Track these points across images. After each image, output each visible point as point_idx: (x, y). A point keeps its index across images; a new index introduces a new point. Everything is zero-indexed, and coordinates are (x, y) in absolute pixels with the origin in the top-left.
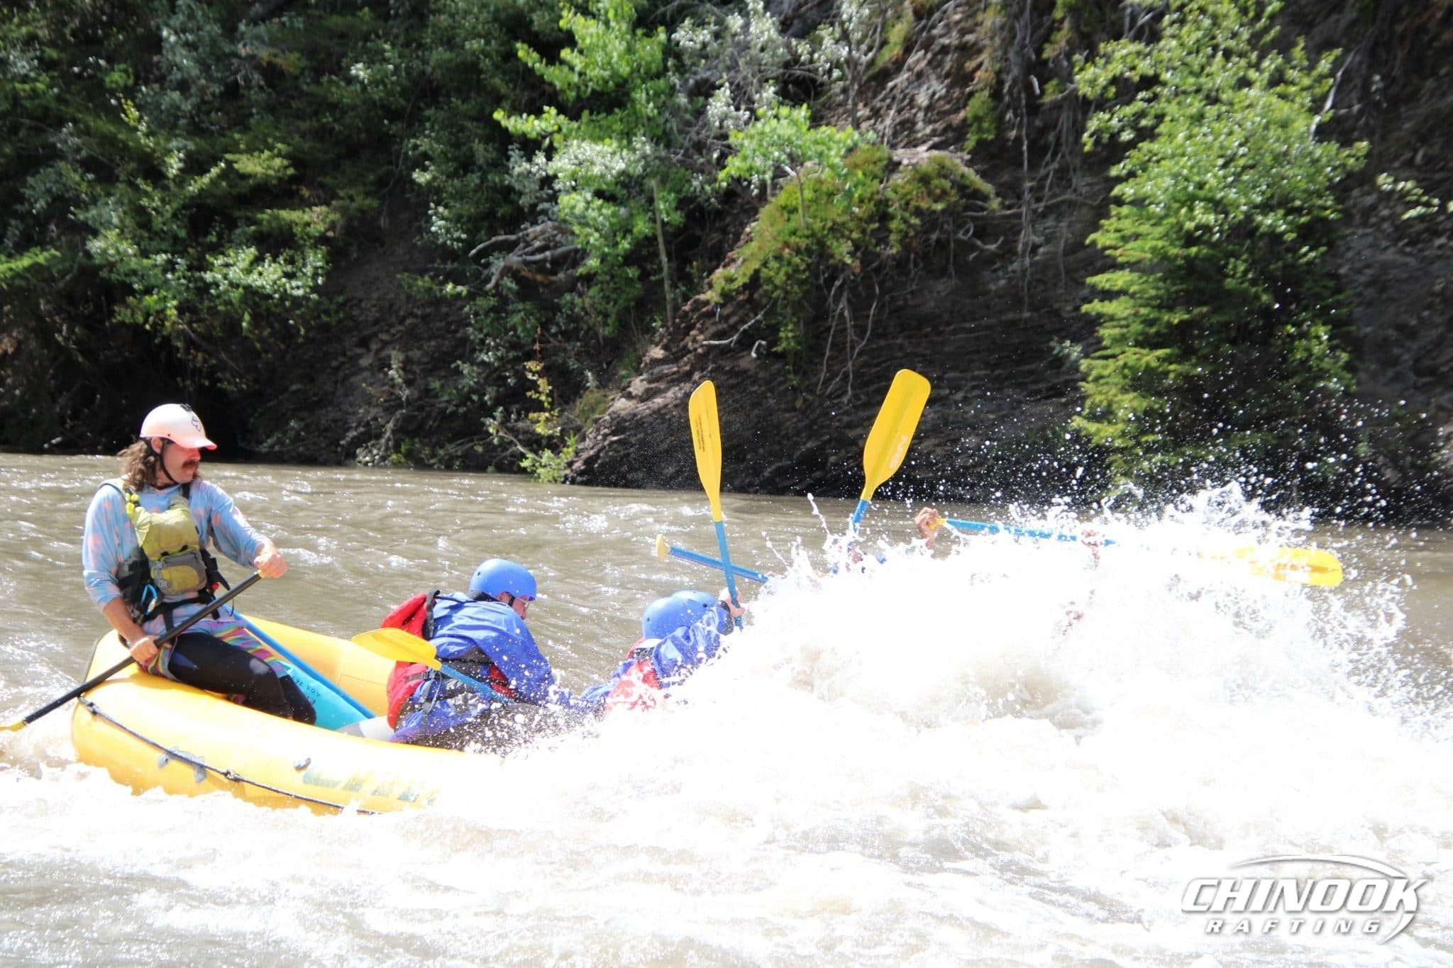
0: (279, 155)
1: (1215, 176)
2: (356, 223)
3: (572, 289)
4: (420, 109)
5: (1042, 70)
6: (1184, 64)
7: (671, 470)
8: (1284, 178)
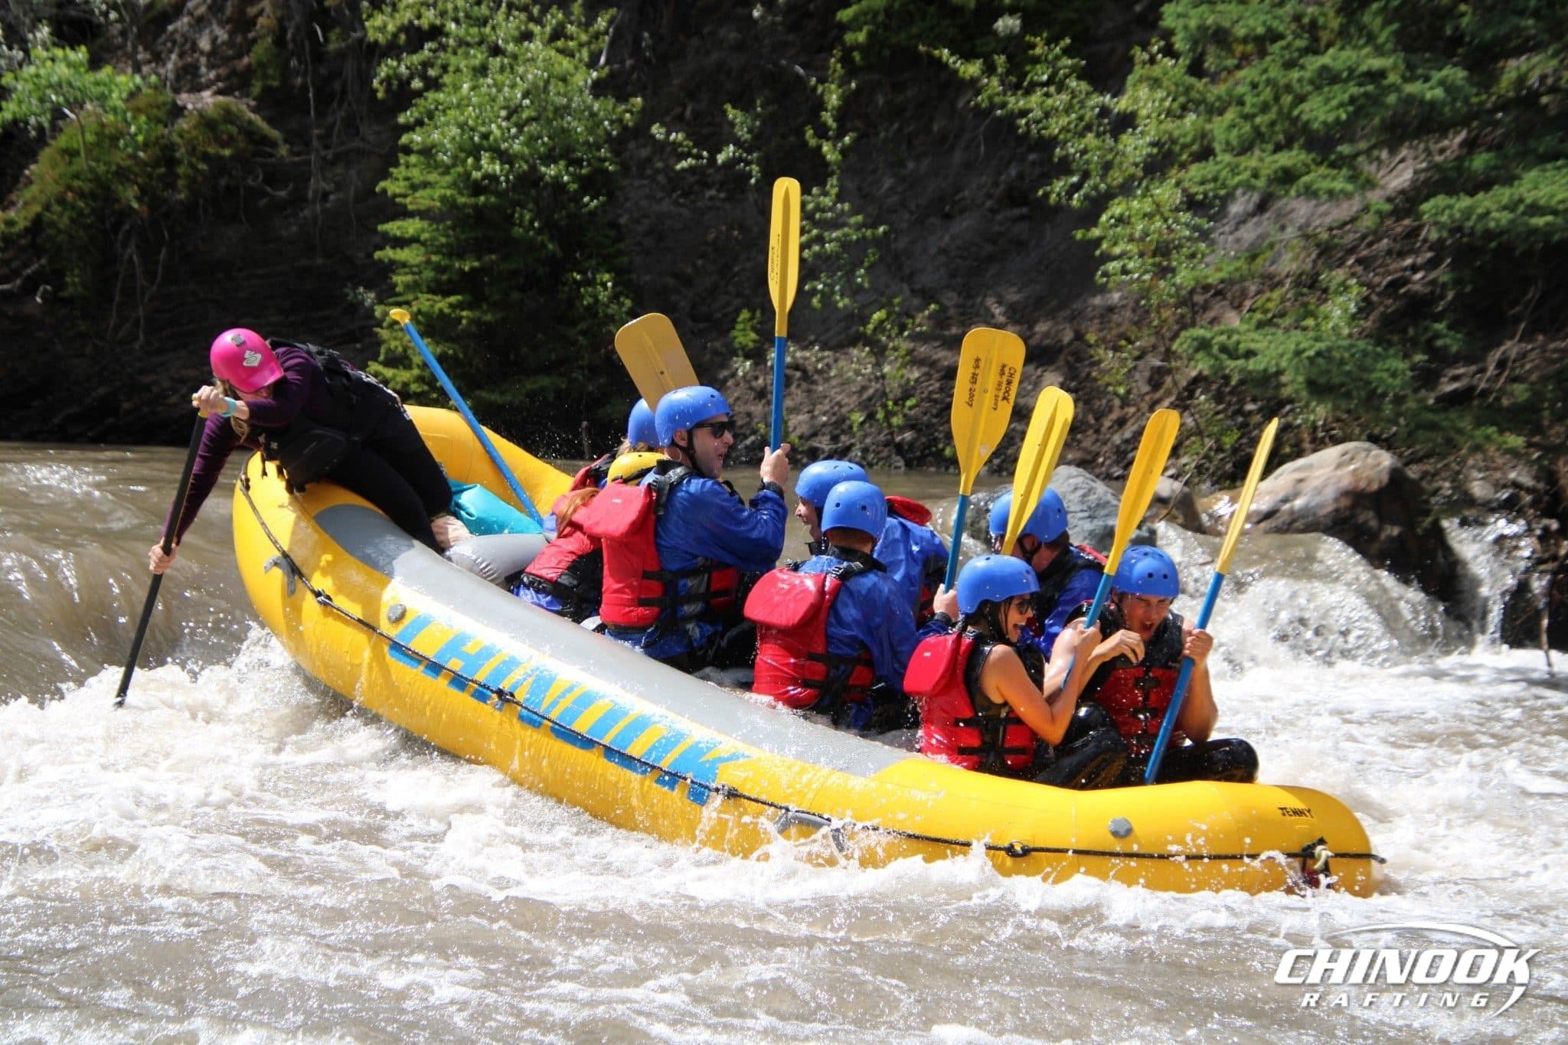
1: (499, 127)
5: (324, 17)
6: (468, 15)
8: (564, 131)
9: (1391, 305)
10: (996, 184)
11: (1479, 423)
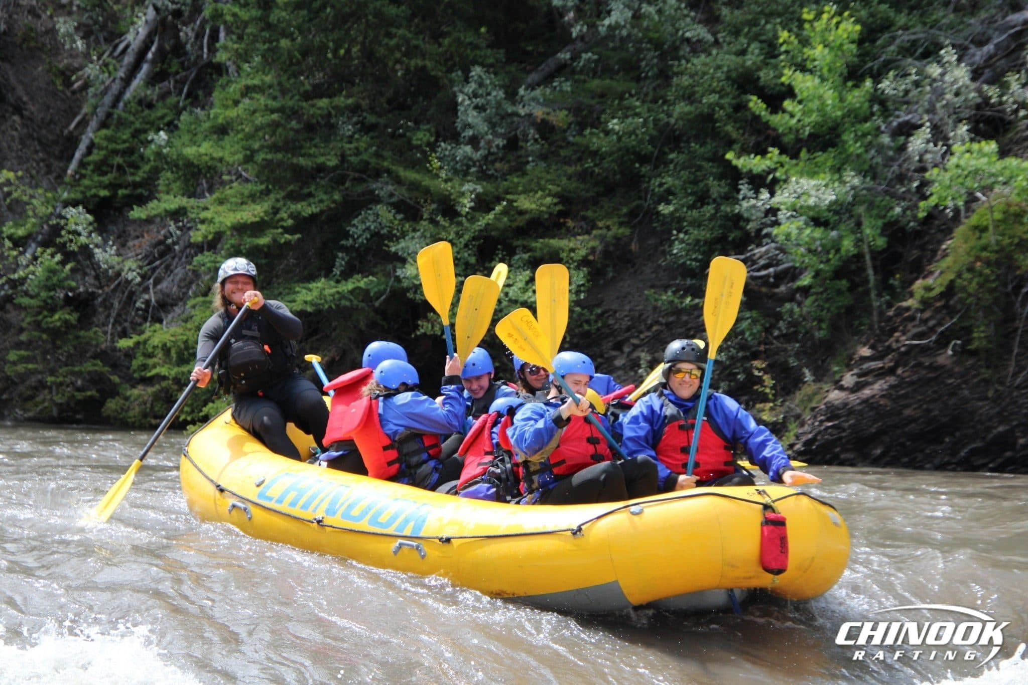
0: (549, 195)
2: (611, 248)
3: (791, 299)
4: (665, 153)
7: (878, 451)
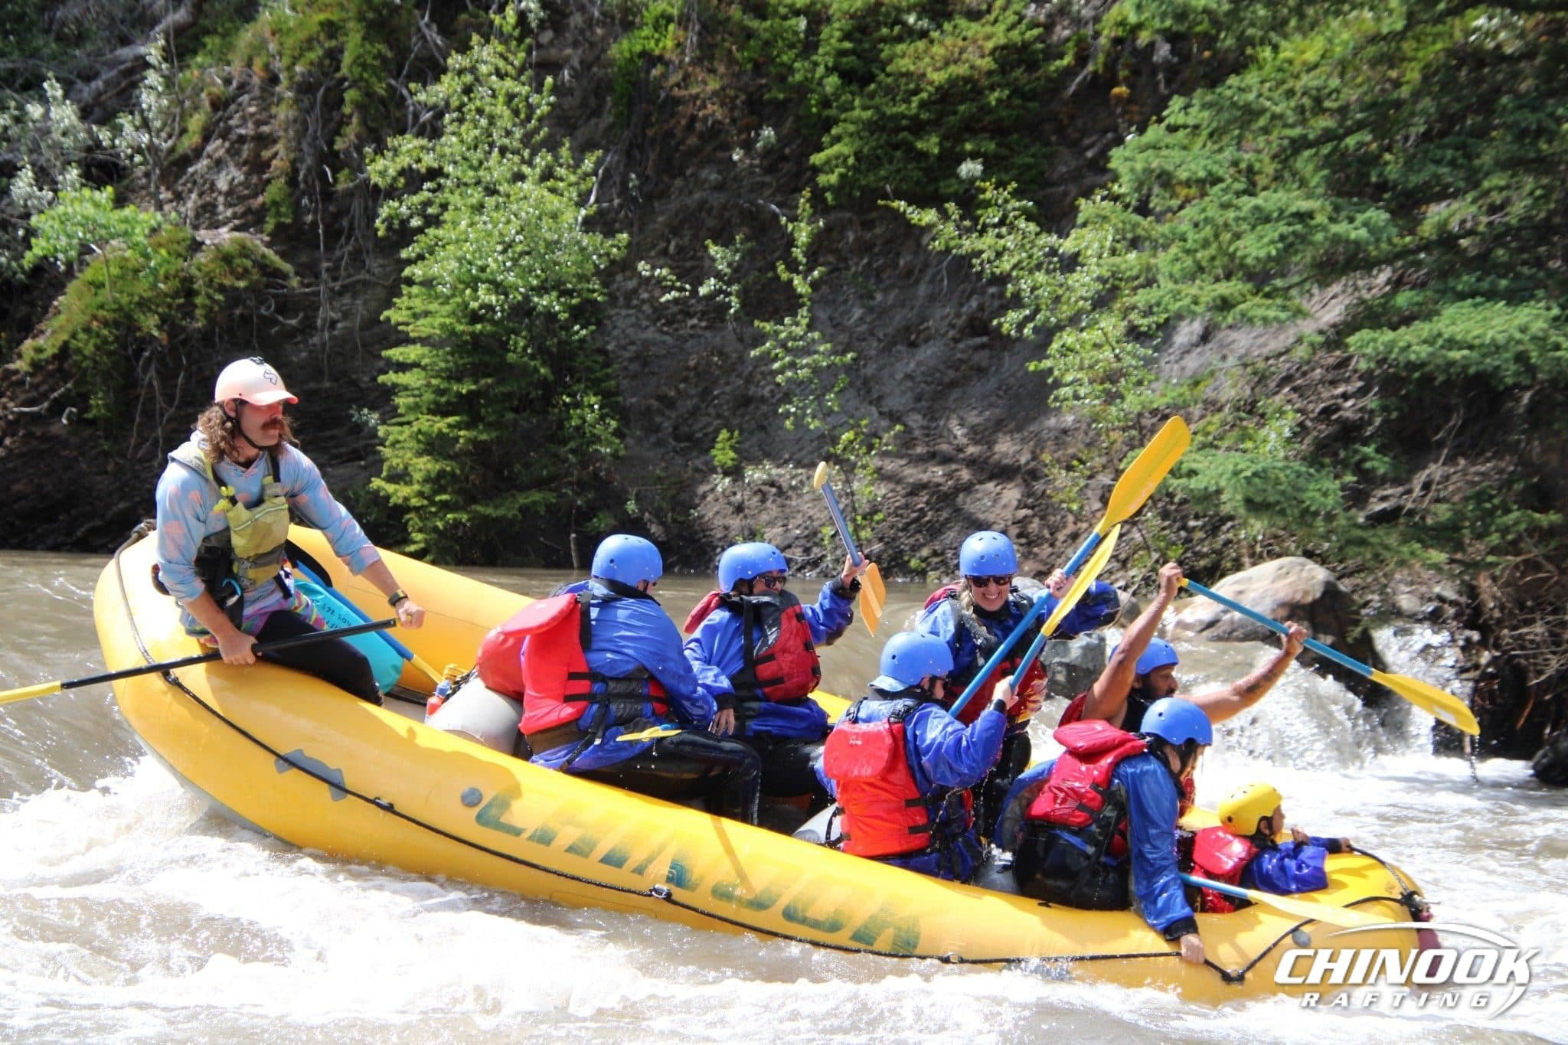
1: (496, 260)
5: (334, 160)
6: (465, 159)
8: (556, 263)
9: (1324, 430)
10: (958, 315)
11: (1405, 540)
